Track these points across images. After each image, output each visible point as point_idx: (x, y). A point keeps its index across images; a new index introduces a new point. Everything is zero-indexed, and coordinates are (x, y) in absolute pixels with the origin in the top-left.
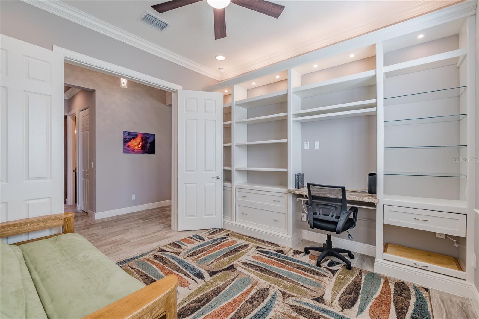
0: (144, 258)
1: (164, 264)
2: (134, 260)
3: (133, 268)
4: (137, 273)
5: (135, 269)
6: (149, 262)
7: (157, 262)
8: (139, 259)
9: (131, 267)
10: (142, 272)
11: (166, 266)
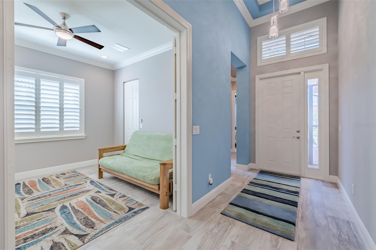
0: (105, 224)
1: (87, 217)
2: (116, 220)
3: (115, 212)
4: (111, 209)
5: (114, 212)
6: (101, 219)
7: (93, 219)
8: (111, 223)
9: (117, 213)
10: (107, 209)
11: (86, 215)
